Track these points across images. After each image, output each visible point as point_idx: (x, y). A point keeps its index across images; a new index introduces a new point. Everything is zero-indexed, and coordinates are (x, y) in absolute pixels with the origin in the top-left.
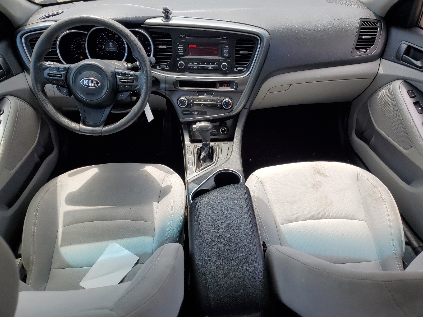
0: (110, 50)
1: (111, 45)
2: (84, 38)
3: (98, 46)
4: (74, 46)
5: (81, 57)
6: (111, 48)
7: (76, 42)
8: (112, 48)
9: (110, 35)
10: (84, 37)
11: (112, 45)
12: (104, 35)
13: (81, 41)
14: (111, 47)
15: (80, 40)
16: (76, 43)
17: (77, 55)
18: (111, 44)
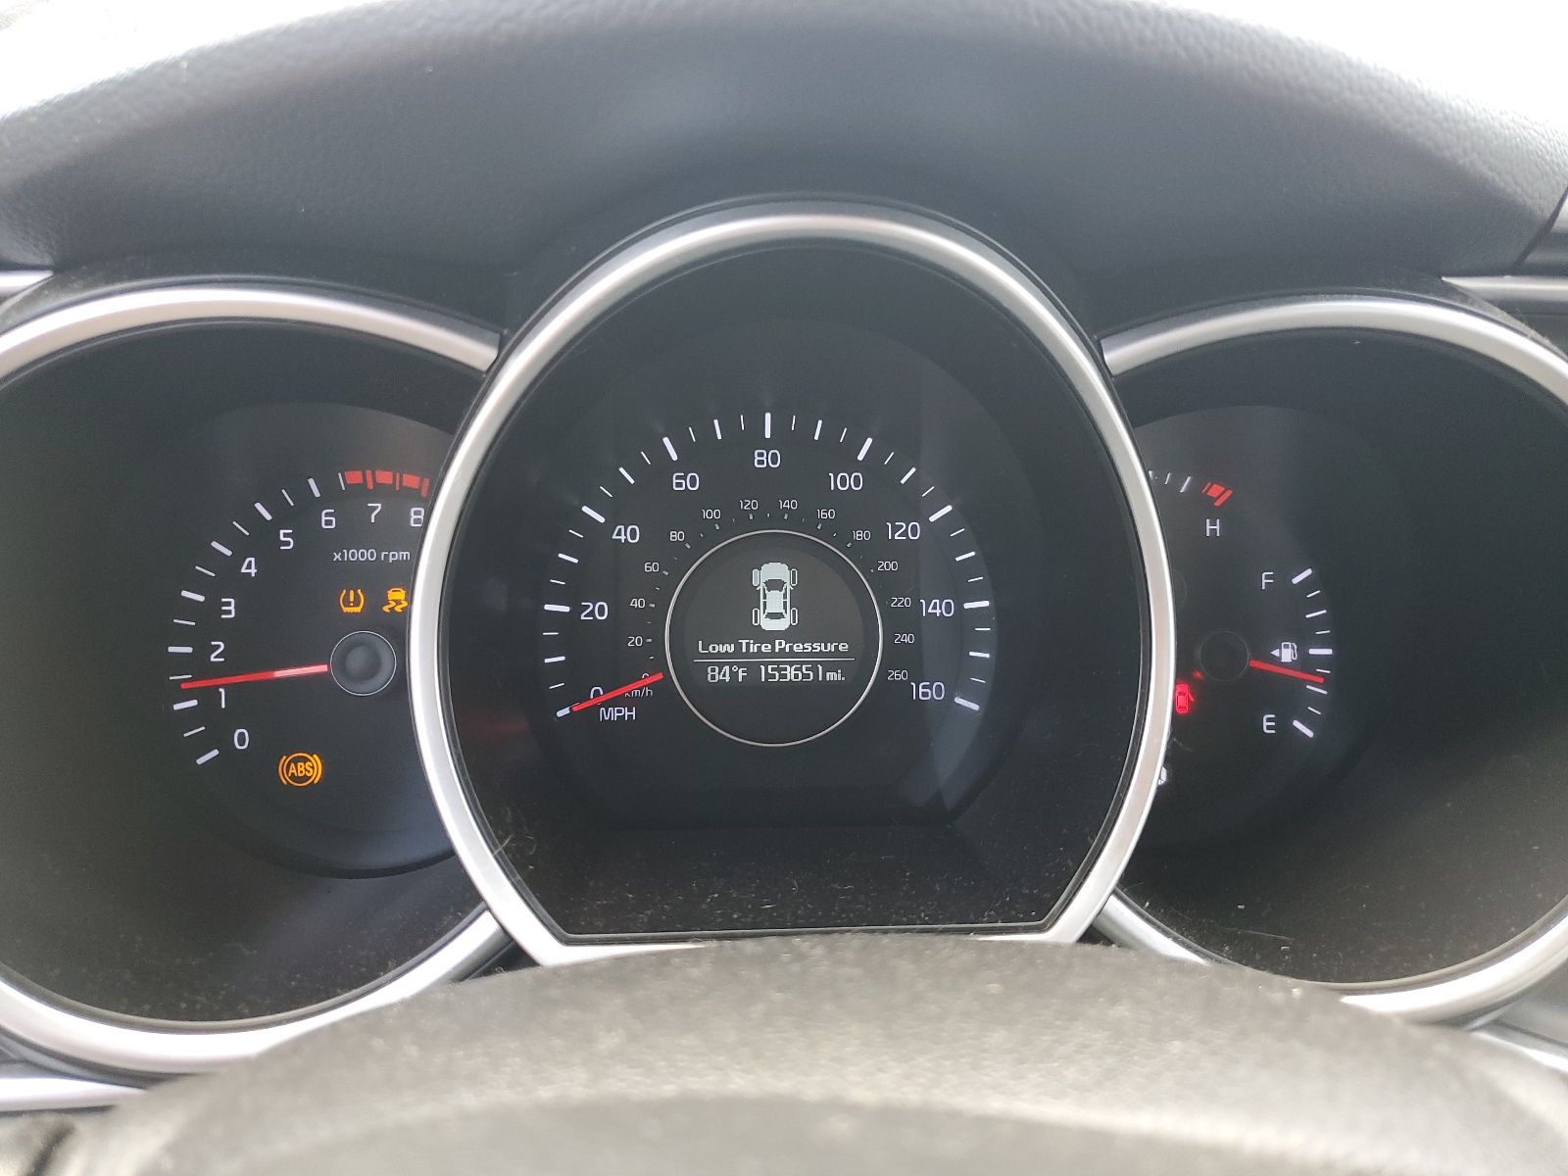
0: (753, 670)
1: (775, 601)
2: (379, 492)
3: (578, 609)
4: (213, 606)
5: (301, 769)
6: (770, 637)
7: (262, 540)
8: (788, 635)
9: (763, 459)
10: (385, 477)
11: (797, 600)
12: (684, 465)
13: (347, 536)
14: (768, 625)
15: (327, 520)
16: (250, 567)
17: (241, 738)
18: (775, 585)
